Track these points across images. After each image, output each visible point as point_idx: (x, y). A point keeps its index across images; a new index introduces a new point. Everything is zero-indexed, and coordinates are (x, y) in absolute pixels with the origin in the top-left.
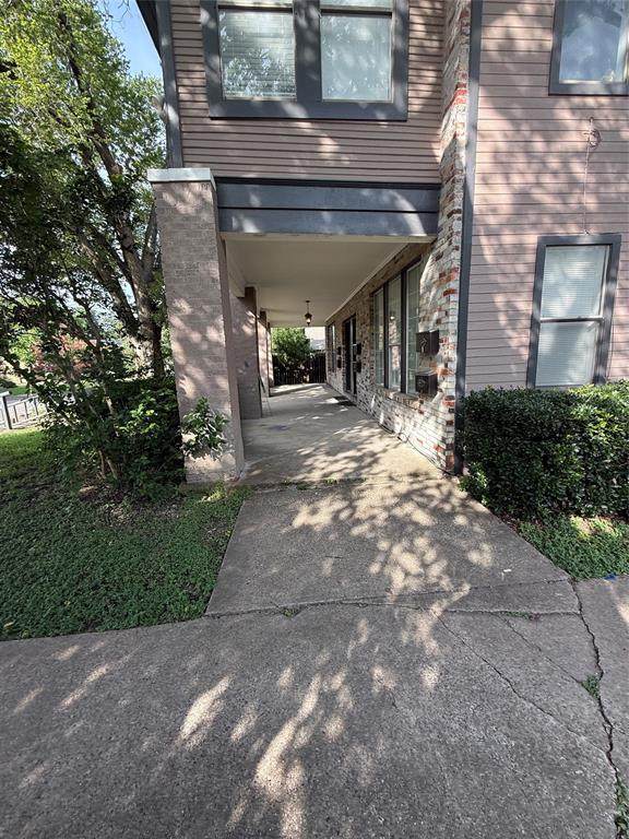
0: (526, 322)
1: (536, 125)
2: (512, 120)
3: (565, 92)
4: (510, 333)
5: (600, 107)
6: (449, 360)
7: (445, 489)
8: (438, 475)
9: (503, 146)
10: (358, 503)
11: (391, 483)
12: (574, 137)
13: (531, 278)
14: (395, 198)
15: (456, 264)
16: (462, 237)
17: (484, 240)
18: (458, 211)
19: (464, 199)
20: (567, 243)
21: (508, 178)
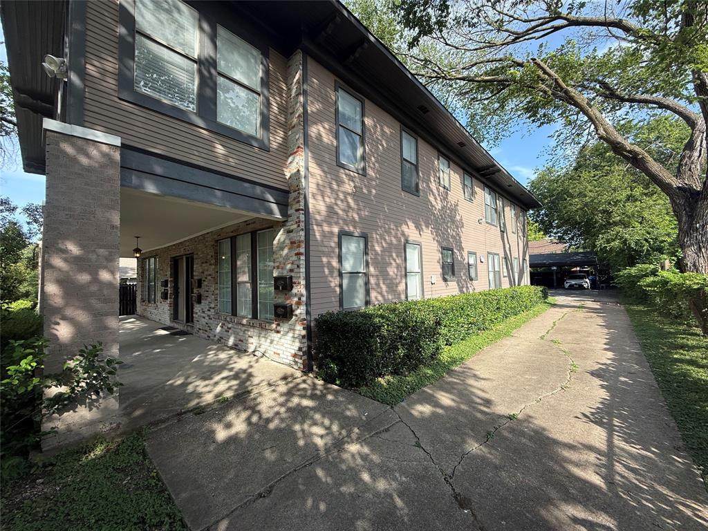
0: (336, 273)
1: (333, 177)
2: (324, 171)
3: (343, 167)
4: (330, 279)
5: (355, 177)
6: (302, 295)
7: (309, 382)
8: (298, 374)
9: (320, 182)
10: (259, 408)
11: (273, 388)
12: (347, 186)
13: (337, 250)
14: (264, 193)
15: (303, 238)
16: (305, 223)
17: (315, 227)
18: (302, 210)
19: (305, 204)
20: (350, 234)
21: (323, 198)
